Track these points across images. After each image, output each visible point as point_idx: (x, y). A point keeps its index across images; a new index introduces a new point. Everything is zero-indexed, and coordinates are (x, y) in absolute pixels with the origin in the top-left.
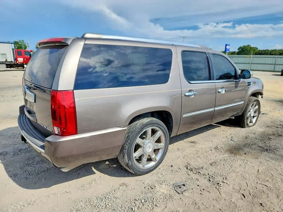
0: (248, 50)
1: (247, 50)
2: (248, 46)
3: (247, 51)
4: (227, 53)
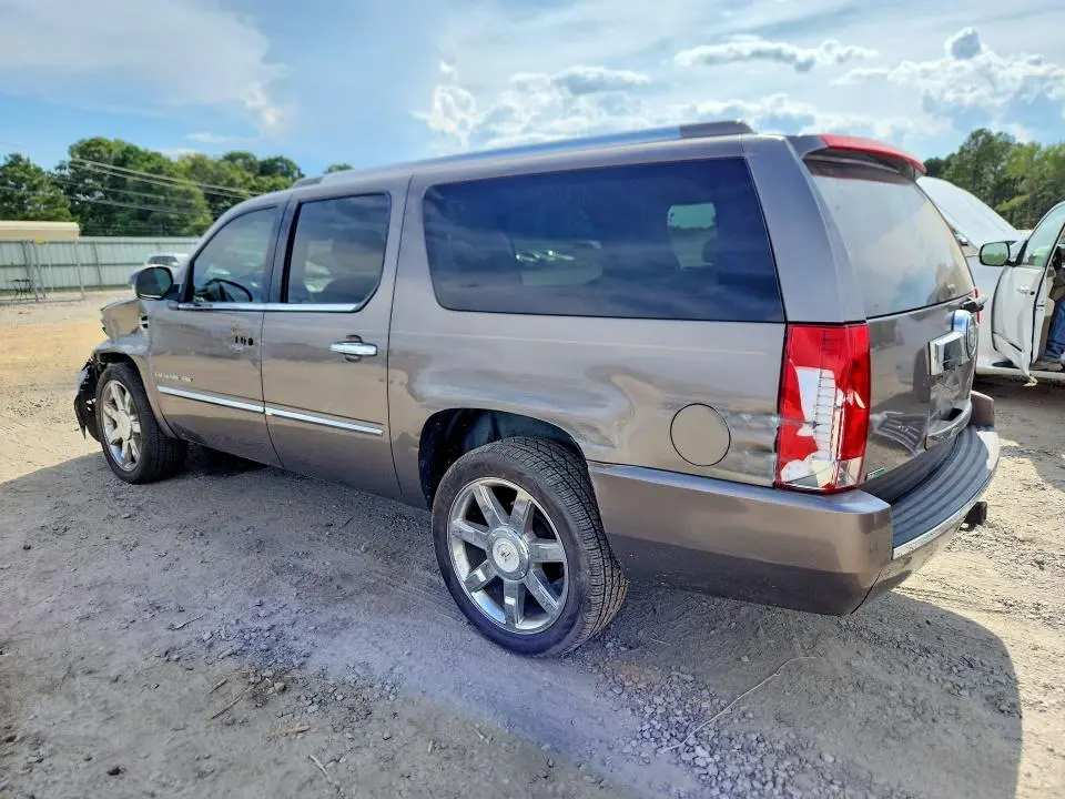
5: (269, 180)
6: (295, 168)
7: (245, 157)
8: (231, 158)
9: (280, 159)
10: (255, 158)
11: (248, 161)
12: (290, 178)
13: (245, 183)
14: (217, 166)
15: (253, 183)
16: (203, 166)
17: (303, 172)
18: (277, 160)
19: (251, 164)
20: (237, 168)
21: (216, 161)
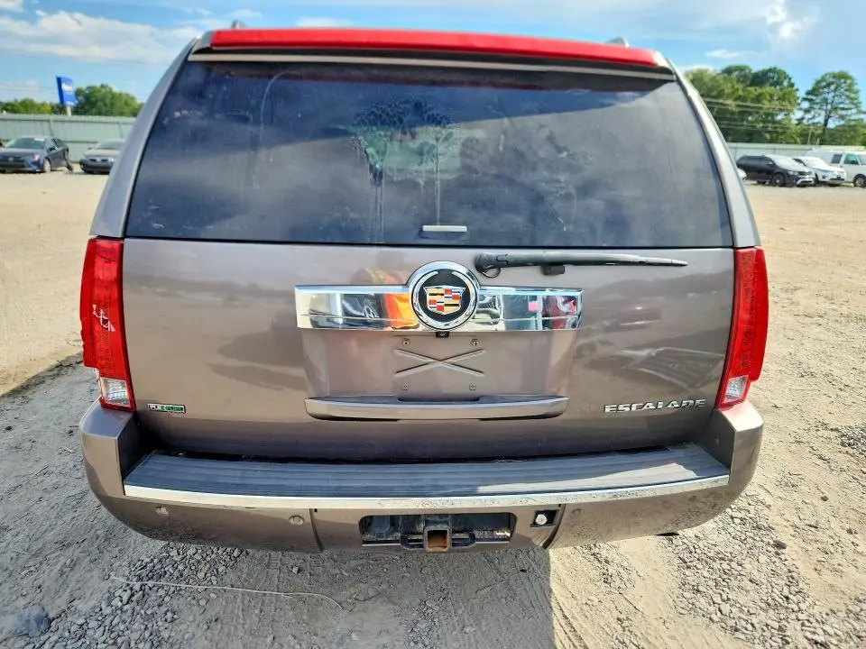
0: (108, 101)
1: (103, 100)
2: (102, 86)
3: (105, 105)
4: (69, 110)
5: (756, 90)
6: (786, 77)
7: (741, 69)
8: (729, 71)
9: (772, 70)
10: (750, 70)
11: (743, 73)
12: (778, 87)
13: (733, 93)
14: (713, 79)
15: (741, 93)
16: (702, 79)
17: (793, 81)
18: (770, 70)
19: (745, 76)
20: (731, 81)
21: (714, 74)
